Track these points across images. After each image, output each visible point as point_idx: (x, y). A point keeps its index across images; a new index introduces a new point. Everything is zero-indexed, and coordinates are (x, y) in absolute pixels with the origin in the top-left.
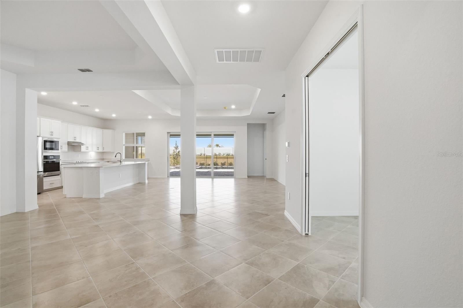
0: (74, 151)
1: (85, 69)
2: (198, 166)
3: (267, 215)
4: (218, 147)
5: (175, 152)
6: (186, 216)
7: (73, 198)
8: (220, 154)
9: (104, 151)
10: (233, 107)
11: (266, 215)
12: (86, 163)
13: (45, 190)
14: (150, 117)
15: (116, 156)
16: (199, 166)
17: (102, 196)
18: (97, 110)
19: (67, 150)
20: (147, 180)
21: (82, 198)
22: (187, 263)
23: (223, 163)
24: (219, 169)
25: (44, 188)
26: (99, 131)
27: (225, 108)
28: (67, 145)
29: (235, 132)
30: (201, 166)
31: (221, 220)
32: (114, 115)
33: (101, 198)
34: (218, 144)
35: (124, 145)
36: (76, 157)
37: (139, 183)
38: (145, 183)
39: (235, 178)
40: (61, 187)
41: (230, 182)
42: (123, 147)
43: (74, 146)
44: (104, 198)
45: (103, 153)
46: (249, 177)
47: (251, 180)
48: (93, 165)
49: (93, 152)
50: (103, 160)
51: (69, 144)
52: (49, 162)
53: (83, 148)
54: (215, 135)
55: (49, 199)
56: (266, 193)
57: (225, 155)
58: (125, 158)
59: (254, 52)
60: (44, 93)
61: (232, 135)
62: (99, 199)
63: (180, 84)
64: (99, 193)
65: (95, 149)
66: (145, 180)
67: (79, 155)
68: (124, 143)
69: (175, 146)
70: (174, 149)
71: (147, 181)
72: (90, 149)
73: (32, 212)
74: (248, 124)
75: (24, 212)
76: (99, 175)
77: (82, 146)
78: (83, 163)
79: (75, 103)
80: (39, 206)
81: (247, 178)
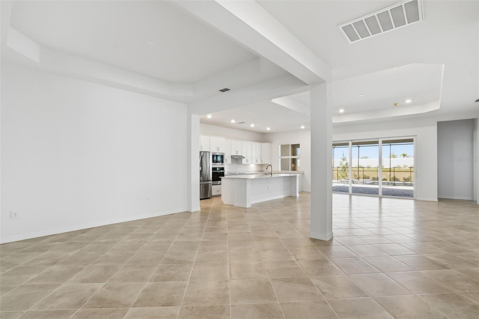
0: (237, 163)
1: (224, 88)
2: (369, 181)
3: (444, 267)
4: (405, 157)
5: (342, 164)
6: (315, 242)
7: (227, 205)
8: (399, 167)
9: (262, 163)
10: (408, 101)
11: (441, 266)
12: (245, 174)
13: (213, 196)
14: (303, 127)
15: (267, 168)
16: (371, 180)
17: (248, 206)
18: (252, 126)
19: (231, 163)
20: (299, 193)
21: (234, 205)
22: (276, 302)
23: (406, 178)
24: (399, 185)
25: (212, 194)
26: (258, 144)
27: (396, 105)
28: (231, 159)
29: (416, 136)
30: (373, 181)
31: (358, 256)
32: (268, 129)
33: (247, 207)
34: (405, 153)
35: (280, 157)
36: (238, 169)
37: (290, 196)
38: (296, 197)
39: (415, 200)
40: (220, 196)
41: (409, 205)
42: (279, 159)
43: (237, 159)
44: (250, 208)
45: (262, 165)
46: (440, 199)
47: (443, 204)
48: (253, 177)
49: (253, 164)
50: (262, 172)
51: (232, 157)
52: (219, 173)
53: (244, 161)
54: (384, 142)
55: (212, 204)
56: (463, 229)
57: (407, 168)
58: (282, 170)
59: (404, 7)
60: (209, 116)
61: (411, 140)
62: (246, 208)
63: (309, 84)
64: (246, 203)
65: (254, 161)
66: (296, 193)
67: (241, 167)
68: (280, 156)
69: (342, 157)
70: (341, 160)
71: (298, 195)
72: (250, 162)
73: (195, 212)
74: (438, 122)
75: (190, 211)
76: (246, 186)
77: (243, 159)
78: (243, 174)
79: (233, 121)
80: (201, 209)
81: (437, 200)
